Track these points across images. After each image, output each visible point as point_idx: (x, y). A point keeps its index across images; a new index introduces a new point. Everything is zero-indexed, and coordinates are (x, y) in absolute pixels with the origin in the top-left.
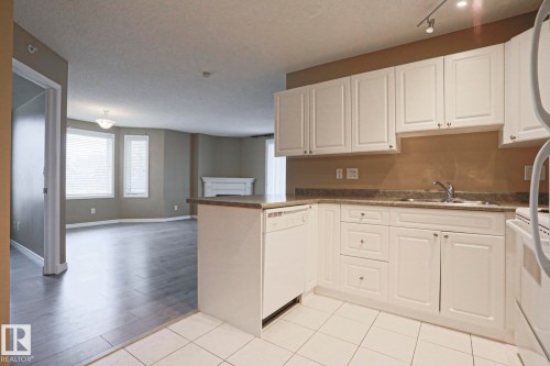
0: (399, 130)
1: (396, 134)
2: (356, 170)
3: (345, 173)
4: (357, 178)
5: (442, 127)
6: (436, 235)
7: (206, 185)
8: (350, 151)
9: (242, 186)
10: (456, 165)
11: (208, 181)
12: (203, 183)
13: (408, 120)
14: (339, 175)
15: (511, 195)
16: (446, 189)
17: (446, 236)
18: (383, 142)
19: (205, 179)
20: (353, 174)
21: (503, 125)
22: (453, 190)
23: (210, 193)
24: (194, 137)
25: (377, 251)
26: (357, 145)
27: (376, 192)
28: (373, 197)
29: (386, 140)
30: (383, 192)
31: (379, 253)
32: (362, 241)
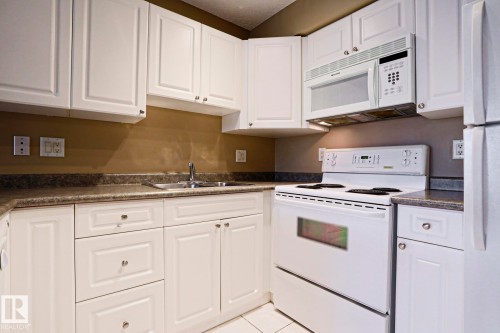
1: (148, 96)
2: (62, 141)
3: (35, 145)
4: (62, 154)
6: (218, 226)
10: (192, 144)
13: (163, 81)
14: (21, 148)
17: (227, 225)
18: (130, 103)
20: (53, 148)
21: (239, 112)
25: (146, 270)
26: (84, 98)
27: (99, 176)
28: (94, 185)
29: (133, 101)
30: (111, 177)
31: (149, 272)
32: (124, 263)
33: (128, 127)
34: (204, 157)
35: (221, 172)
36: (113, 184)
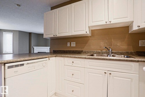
0: (90, 25)
1: (89, 27)
2: (75, 43)
3: (70, 44)
4: (75, 46)
5: (107, 23)
6: (105, 73)
7: (35, 49)
8: (70, 34)
9: (46, 49)
10: (113, 40)
11: (35, 48)
12: (33, 48)
13: (93, 21)
14: (69, 45)
15: (134, 53)
16: (109, 50)
17: (110, 74)
18: (84, 30)
19: (34, 47)
20: (73, 44)
21: (133, 22)
22: (112, 51)
23: (36, 52)
24: (30, 34)
25: (79, 79)
26: (73, 32)
27: (82, 51)
28: (81, 53)
29: (85, 30)
30: (85, 52)
31: (80, 80)
32: (73, 75)
33: (89, 37)
34: (119, 45)
35: (128, 51)
36: (85, 54)
